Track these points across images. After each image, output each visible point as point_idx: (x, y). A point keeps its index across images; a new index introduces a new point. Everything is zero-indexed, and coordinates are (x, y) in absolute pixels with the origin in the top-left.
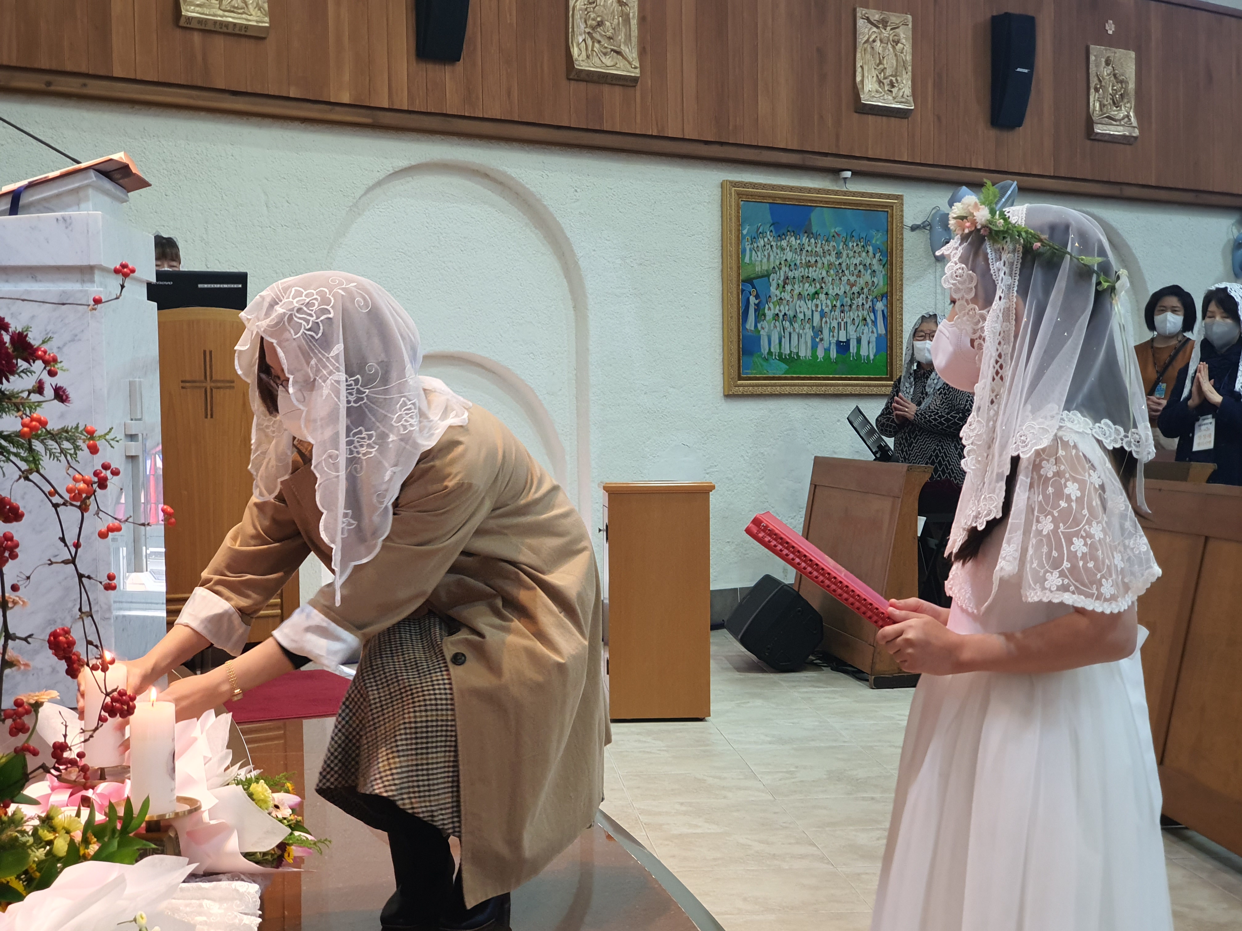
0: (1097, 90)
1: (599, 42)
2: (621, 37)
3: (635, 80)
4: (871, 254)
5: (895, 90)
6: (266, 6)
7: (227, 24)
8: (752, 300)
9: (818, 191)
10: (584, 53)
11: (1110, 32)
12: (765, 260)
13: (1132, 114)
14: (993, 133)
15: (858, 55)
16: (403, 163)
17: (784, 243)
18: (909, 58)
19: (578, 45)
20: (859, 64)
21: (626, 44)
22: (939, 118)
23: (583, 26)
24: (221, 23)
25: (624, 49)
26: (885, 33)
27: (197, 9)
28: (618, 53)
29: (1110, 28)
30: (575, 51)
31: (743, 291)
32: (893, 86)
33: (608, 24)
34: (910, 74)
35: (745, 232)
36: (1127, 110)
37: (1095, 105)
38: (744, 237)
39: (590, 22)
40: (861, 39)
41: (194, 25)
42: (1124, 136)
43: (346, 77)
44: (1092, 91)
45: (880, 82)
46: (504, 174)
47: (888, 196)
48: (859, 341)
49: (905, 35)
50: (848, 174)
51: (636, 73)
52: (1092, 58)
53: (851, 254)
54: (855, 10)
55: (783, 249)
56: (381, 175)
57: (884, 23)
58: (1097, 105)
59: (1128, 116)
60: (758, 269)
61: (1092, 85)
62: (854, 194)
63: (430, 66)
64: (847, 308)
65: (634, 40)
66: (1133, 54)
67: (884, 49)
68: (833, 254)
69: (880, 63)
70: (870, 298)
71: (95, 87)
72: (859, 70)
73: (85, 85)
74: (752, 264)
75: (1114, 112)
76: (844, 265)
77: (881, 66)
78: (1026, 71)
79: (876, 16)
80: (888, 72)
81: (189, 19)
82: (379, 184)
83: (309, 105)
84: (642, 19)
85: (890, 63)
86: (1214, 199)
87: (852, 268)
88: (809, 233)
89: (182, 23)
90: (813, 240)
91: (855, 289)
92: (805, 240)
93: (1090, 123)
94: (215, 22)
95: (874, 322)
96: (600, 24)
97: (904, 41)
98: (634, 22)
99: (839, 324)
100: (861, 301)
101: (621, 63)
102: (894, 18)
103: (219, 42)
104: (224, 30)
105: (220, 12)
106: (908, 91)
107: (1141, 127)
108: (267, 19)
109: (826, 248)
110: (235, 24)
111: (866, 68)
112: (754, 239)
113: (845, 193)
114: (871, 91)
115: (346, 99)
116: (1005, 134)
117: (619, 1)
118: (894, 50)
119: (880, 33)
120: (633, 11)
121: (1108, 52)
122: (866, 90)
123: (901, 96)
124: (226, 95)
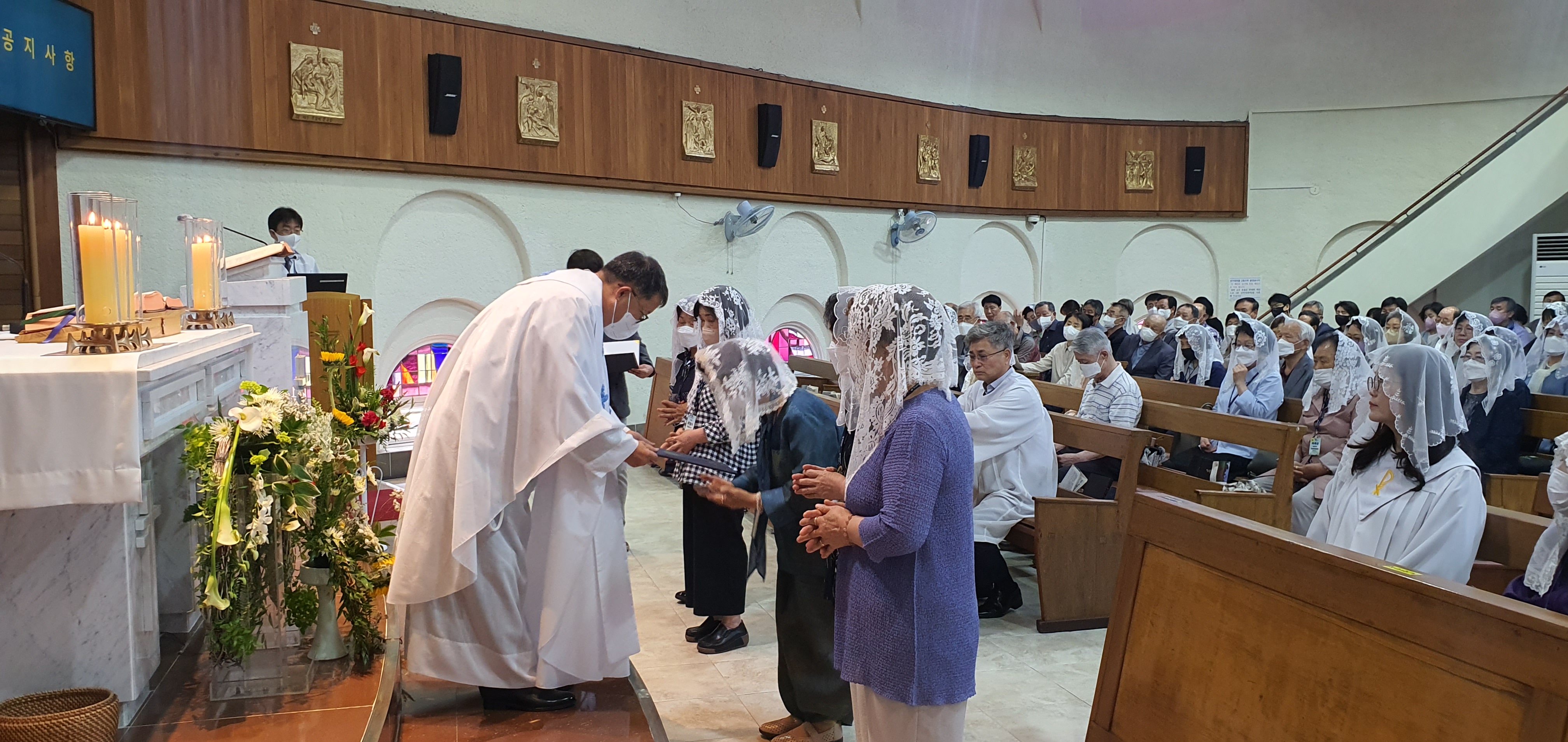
0: (816, 145)
1: (536, 122)
2: (549, 119)
3: (557, 143)
5: (704, 147)
6: (342, 106)
7: (320, 118)
10: (527, 129)
11: (824, 112)
13: (835, 158)
14: (760, 170)
15: (684, 127)
16: (424, 192)
18: (712, 129)
19: (524, 124)
20: (684, 132)
21: (551, 123)
22: (729, 162)
23: (526, 114)
24: (317, 117)
25: (551, 126)
26: (699, 115)
27: (303, 110)
28: (547, 128)
29: (824, 110)
30: (522, 129)
32: (703, 145)
33: (540, 111)
34: (713, 138)
36: (832, 156)
37: (815, 154)
39: (530, 111)
40: (685, 119)
41: (301, 118)
42: (831, 171)
43: (389, 145)
44: (814, 145)
45: (696, 143)
46: (481, 196)
49: (710, 115)
50: (679, 194)
51: (557, 140)
52: (814, 127)
54: (682, 102)
56: (409, 199)
57: (698, 109)
58: (817, 153)
59: (833, 160)
61: (814, 142)
63: (437, 137)
65: (556, 121)
66: (836, 124)
67: (698, 124)
69: (696, 132)
71: (244, 155)
72: (684, 136)
73: (238, 154)
75: (826, 158)
77: (697, 134)
78: (777, 136)
79: (693, 105)
80: (701, 137)
81: (298, 115)
82: (408, 203)
83: (366, 161)
84: (560, 109)
85: (701, 131)
86: (881, 204)
89: (294, 117)
93: (812, 164)
94: (313, 116)
96: (536, 112)
97: (709, 119)
98: (556, 111)
101: (549, 134)
102: (704, 107)
103: (315, 127)
104: (318, 121)
105: (316, 112)
106: (712, 147)
107: (840, 165)
108: (343, 114)
110: (325, 118)
111: (688, 135)
114: (691, 149)
115: (388, 157)
116: (766, 171)
117: (547, 99)
118: (704, 123)
119: (696, 115)
120: (555, 104)
121: (822, 124)
122: (688, 147)
123: (707, 151)
124: (319, 158)
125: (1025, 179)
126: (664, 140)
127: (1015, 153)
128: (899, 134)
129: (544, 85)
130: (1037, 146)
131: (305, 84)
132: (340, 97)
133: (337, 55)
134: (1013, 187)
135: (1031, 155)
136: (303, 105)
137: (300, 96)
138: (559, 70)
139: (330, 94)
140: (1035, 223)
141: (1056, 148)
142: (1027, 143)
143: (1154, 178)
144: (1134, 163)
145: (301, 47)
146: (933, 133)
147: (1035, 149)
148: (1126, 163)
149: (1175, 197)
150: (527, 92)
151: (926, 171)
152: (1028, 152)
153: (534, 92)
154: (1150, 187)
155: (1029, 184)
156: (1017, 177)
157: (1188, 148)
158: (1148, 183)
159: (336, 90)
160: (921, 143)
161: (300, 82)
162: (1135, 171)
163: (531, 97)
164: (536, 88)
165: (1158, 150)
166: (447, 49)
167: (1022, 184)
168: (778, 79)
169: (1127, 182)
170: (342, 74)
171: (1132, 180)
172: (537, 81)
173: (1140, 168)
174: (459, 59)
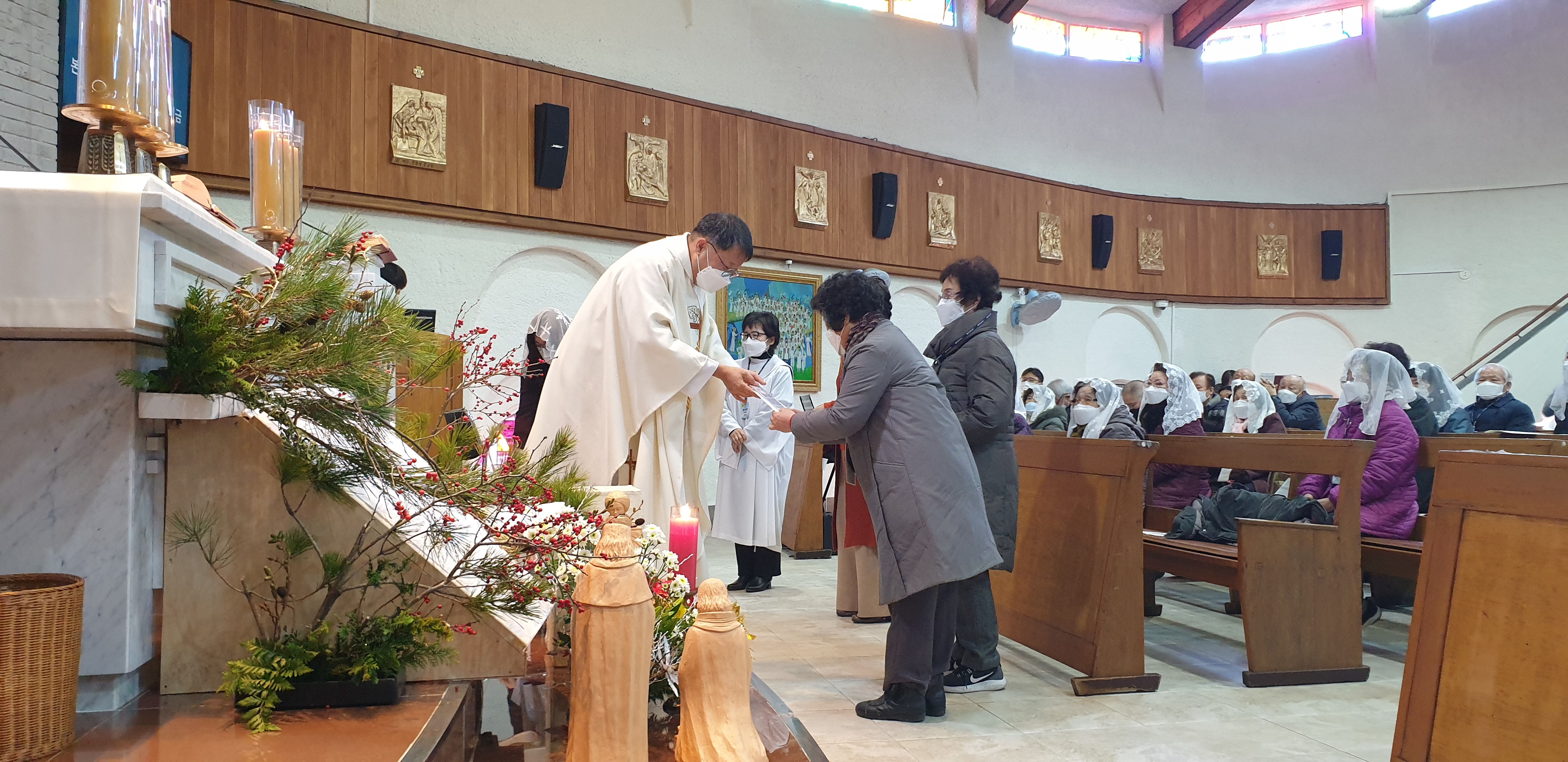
0: (933, 218)
1: (645, 181)
2: (658, 178)
3: (665, 203)
4: (803, 309)
5: (817, 215)
6: (444, 153)
7: (421, 163)
8: (734, 334)
9: (773, 271)
10: (635, 186)
11: (940, 185)
12: (741, 311)
13: (953, 232)
14: (874, 240)
15: (796, 194)
16: (526, 248)
17: (753, 301)
18: (825, 196)
20: (797, 199)
21: (660, 181)
22: (842, 231)
23: (635, 170)
24: (417, 162)
25: (659, 185)
26: (812, 182)
27: (403, 153)
28: (655, 187)
29: (940, 182)
30: (630, 185)
31: (728, 328)
32: (817, 212)
33: (650, 170)
34: (826, 205)
35: (730, 294)
36: (950, 230)
37: (932, 227)
38: (729, 296)
39: (639, 168)
40: (798, 184)
41: (401, 162)
42: (948, 245)
43: (492, 196)
44: (930, 218)
45: (808, 209)
46: (586, 255)
47: (814, 276)
48: (796, 360)
49: (823, 182)
50: (790, 262)
51: (667, 199)
52: (930, 200)
53: (792, 309)
54: (794, 167)
55: (752, 305)
56: (511, 254)
57: (811, 175)
59: (950, 233)
60: (737, 316)
61: (930, 215)
62: (794, 274)
63: (542, 191)
64: (789, 340)
65: (665, 180)
66: (953, 198)
67: (811, 190)
68: (782, 308)
69: (809, 198)
70: (803, 335)
71: (339, 198)
72: (796, 202)
73: (333, 196)
74: (733, 312)
75: (942, 231)
76: (788, 316)
77: (809, 201)
78: (892, 206)
79: (806, 171)
80: (814, 204)
81: (398, 159)
82: (510, 259)
83: (471, 212)
84: (670, 168)
85: (814, 198)
87: (792, 317)
88: (767, 296)
89: (393, 161)
90: (769, 300)
91: (794, 329)
92: (765, 300)
93: (929, 238)
94: (414, 161)
95: (805, 349)
96: (645, 170)
97: (822, 186)
98: (665, 170)
99: (784, 349)
100: (797, 336)
101: (658, 193)
102: (817, 173)
103: (415, 172)
104: (419, 166)
105: (417, 156)
106: (825, 215)
107: (958, 239)
108: (445, 160)
109: (777, 305)
110: (425, 163)
111: (800, 201)
112: (734, 299)
113: (789, 273)
114: (804, 215)
115: (491, 209)
116: (880, 241)
117: (656, 157)
118: (817, 191)
119: (809, 181)
120: (665, 163)
121: (939, 196)
122: (801, 213)
123: (821, 218)
124: (418, 204)
125: (1152, 262)
126: (775, 205)
127: (1140, 235)
128: (1018, 210)
129: (654, 142)
130: (1163, 228)
131: (407, 128)
132: (442, 144)
133: (441, 100)
134: (1139, 270)
135: (1157, 238)
136: (403, 148)
137: (400, 139)
138: (669, 128)
139: (431, 140)
140: (1164, 308)
141: (1182, 231)
142: (1152, 226)
143: (1288, 263)
144: (1266, 248)
145: (403, 89)
146: (1054, 210)
147: (1161, 232)
148: (1258, 248)
149: (1311, 283)
150: (636, 149)
151: (1048, 250)
152: (1153, 234)
153: (642, 149)
154: (1285, 272)
155: (1154, 267)
156: (1142, 259)
157: (1324, 233)
158: (1282, 268)
159: (438, 136)
160: (1042, 221)
161: (401, 125)
162: (1268, 257)
163: (640, 155)
164: (645, 146)
165: (1292, 236)
166: (555, 99)
167: (1149, 268)
168: (893, 149)
169: (1260, 267)
170: (445, 119)
171: (1265, 266)
172: (646, 138)
173: (1273, 253)
174: (566, 110)
